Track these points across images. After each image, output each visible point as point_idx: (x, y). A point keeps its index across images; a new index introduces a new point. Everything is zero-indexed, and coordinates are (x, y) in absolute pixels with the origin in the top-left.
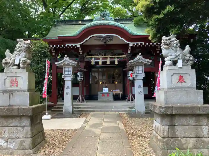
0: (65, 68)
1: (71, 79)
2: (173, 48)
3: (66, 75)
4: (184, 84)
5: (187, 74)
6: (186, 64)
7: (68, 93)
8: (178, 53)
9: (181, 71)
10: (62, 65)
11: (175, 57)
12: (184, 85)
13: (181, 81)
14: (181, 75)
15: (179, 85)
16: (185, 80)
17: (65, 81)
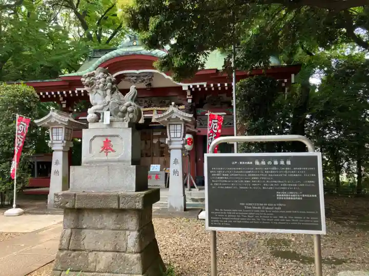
0: (53, 129)
1: (62, 148)
2: (99, 91)
3: (54, 142)
4: (110, 154)
5: (117, 136)
6: (121, 119)
7: (57, 172)
8: (108, 98)
9: (109, 132)
10: (46, 123)
11: (102, 106)
12: (111, 156)
13: (107, 150)
14: (107, 140)
15: (103, 157)
16: (113, 148)
17: (53, 151)
